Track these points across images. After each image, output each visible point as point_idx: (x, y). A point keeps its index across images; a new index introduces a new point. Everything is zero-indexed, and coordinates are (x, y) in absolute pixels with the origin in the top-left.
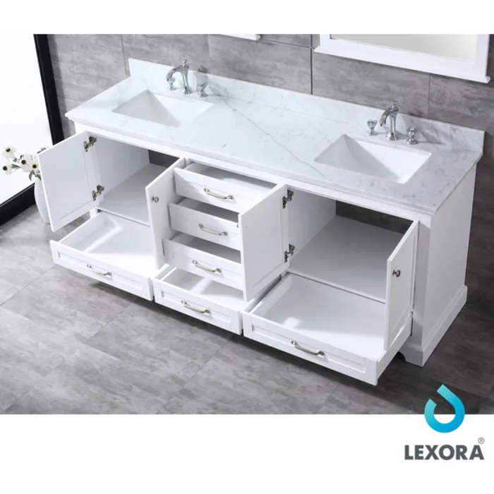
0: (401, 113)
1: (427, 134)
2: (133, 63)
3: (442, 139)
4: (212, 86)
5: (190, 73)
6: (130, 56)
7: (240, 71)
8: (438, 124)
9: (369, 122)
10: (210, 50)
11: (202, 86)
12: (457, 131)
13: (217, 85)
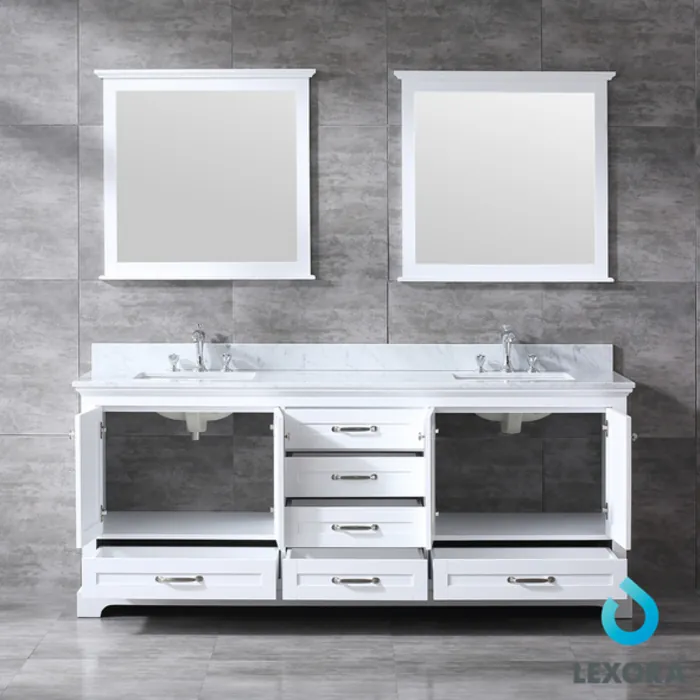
3: (565, 364)
6: (94, 341)
7: (281, 331)
11: (228, 355)
12: (582, 351)
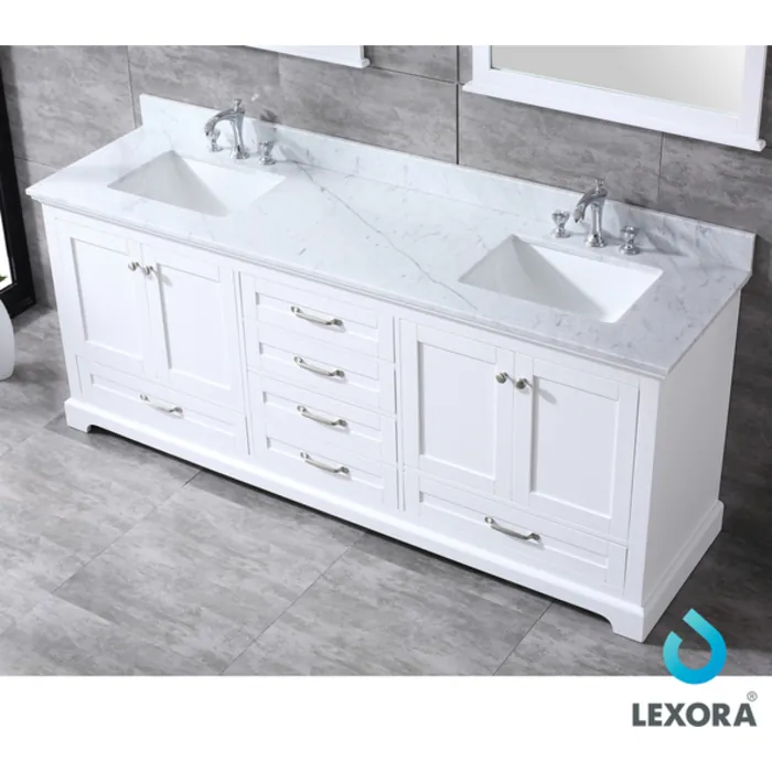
0: (610, 199)
1: (657, 237)
2: (147, 102)
3: (681, 246)
4: (285, 147)
5: (247, 121)
6: (142, 91)
7: (333, 122)
8: (674, 220)
9: (555, 215)
10: (283, 83)
11: (266, 145)
12: (707, 233)
13: (294, 144)
